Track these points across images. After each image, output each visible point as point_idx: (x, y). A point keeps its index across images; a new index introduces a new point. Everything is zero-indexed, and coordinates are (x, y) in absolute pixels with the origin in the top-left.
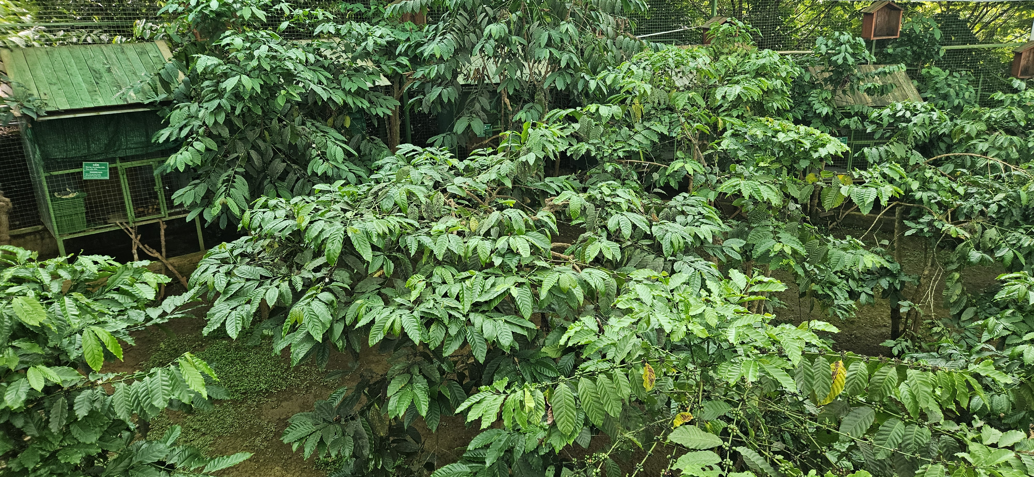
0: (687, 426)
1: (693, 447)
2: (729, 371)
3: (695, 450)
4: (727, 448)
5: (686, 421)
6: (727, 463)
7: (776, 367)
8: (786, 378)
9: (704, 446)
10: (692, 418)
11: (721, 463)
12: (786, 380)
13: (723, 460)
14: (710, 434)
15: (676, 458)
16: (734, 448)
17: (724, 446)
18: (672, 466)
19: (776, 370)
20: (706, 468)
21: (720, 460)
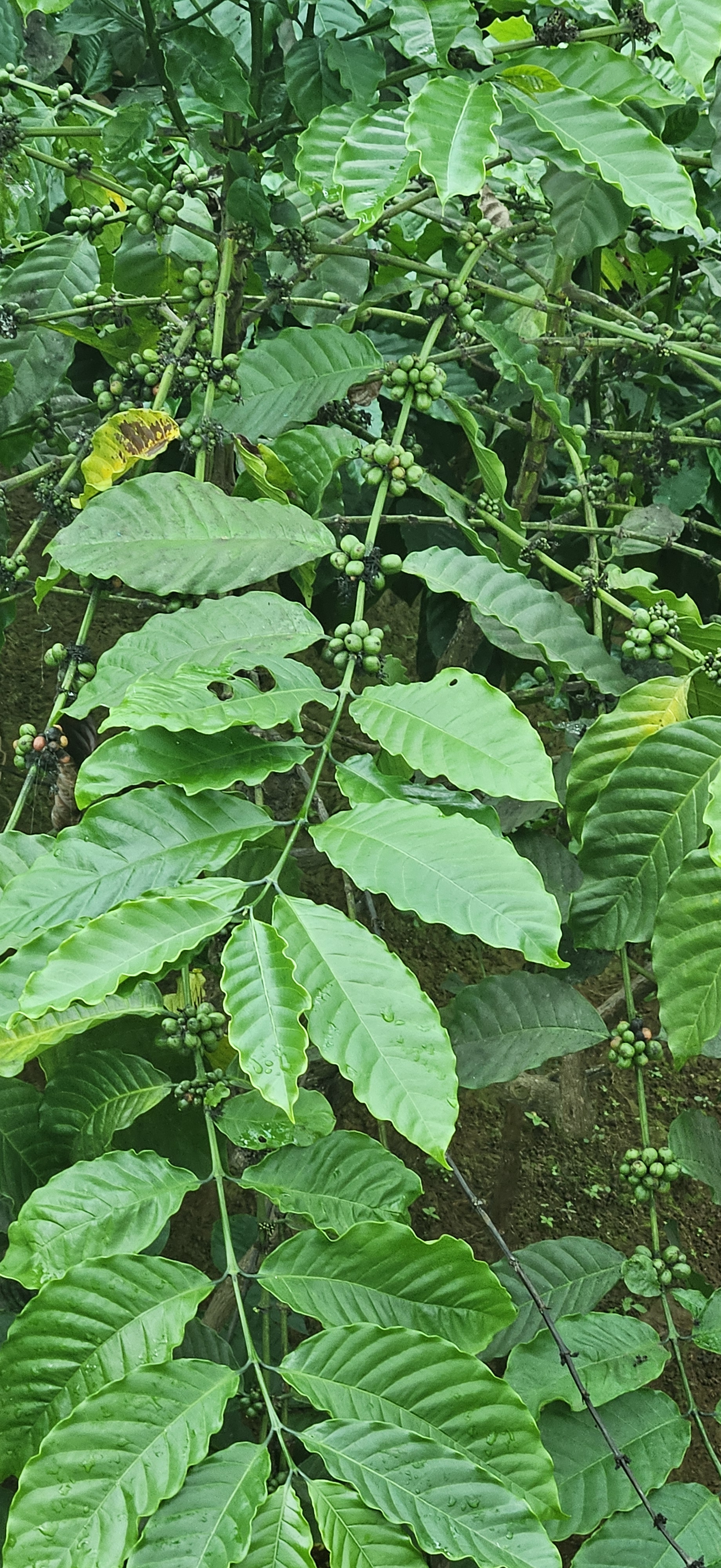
0: (144, 481)
1: (177, 586)
2: (351, 153)
3: (190, 600)
4: (355, 567)
5: (147, 455)
6: (354, 641)
7: (595, 106)
8: (648, 156)
9: (232, 570)
10: (175, 434)
11: (320, 645)
12: (647, 168)
13: (329, 629)
14: (268, 504)
15: (93, 660)
16: (391, 560)
17: (338, 559)
18: (68, 703)
19: (596, 117)
20: (240, 683)
21: (314, 632)
